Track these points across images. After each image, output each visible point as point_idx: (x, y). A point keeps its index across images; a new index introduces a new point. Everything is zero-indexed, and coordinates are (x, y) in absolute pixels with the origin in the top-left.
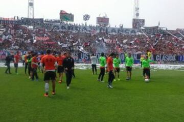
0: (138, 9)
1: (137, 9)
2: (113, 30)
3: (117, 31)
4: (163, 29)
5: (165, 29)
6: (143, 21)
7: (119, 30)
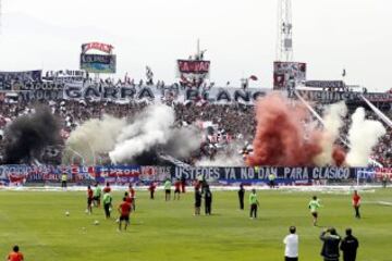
0: (290, 27)
1: (287, 28)
2: (223, 95)
3: (232, 97)
4: (355, 90)
5: (360, 90)
6: (303, 68)
7: (237, 95)
